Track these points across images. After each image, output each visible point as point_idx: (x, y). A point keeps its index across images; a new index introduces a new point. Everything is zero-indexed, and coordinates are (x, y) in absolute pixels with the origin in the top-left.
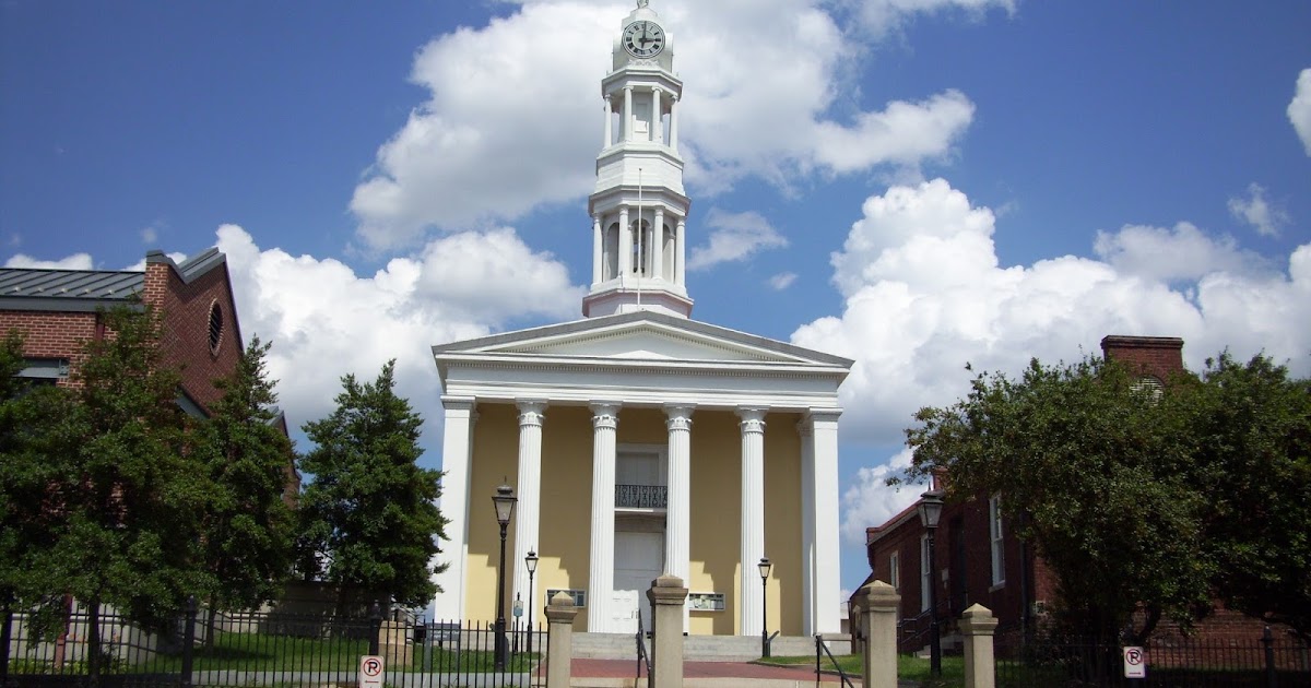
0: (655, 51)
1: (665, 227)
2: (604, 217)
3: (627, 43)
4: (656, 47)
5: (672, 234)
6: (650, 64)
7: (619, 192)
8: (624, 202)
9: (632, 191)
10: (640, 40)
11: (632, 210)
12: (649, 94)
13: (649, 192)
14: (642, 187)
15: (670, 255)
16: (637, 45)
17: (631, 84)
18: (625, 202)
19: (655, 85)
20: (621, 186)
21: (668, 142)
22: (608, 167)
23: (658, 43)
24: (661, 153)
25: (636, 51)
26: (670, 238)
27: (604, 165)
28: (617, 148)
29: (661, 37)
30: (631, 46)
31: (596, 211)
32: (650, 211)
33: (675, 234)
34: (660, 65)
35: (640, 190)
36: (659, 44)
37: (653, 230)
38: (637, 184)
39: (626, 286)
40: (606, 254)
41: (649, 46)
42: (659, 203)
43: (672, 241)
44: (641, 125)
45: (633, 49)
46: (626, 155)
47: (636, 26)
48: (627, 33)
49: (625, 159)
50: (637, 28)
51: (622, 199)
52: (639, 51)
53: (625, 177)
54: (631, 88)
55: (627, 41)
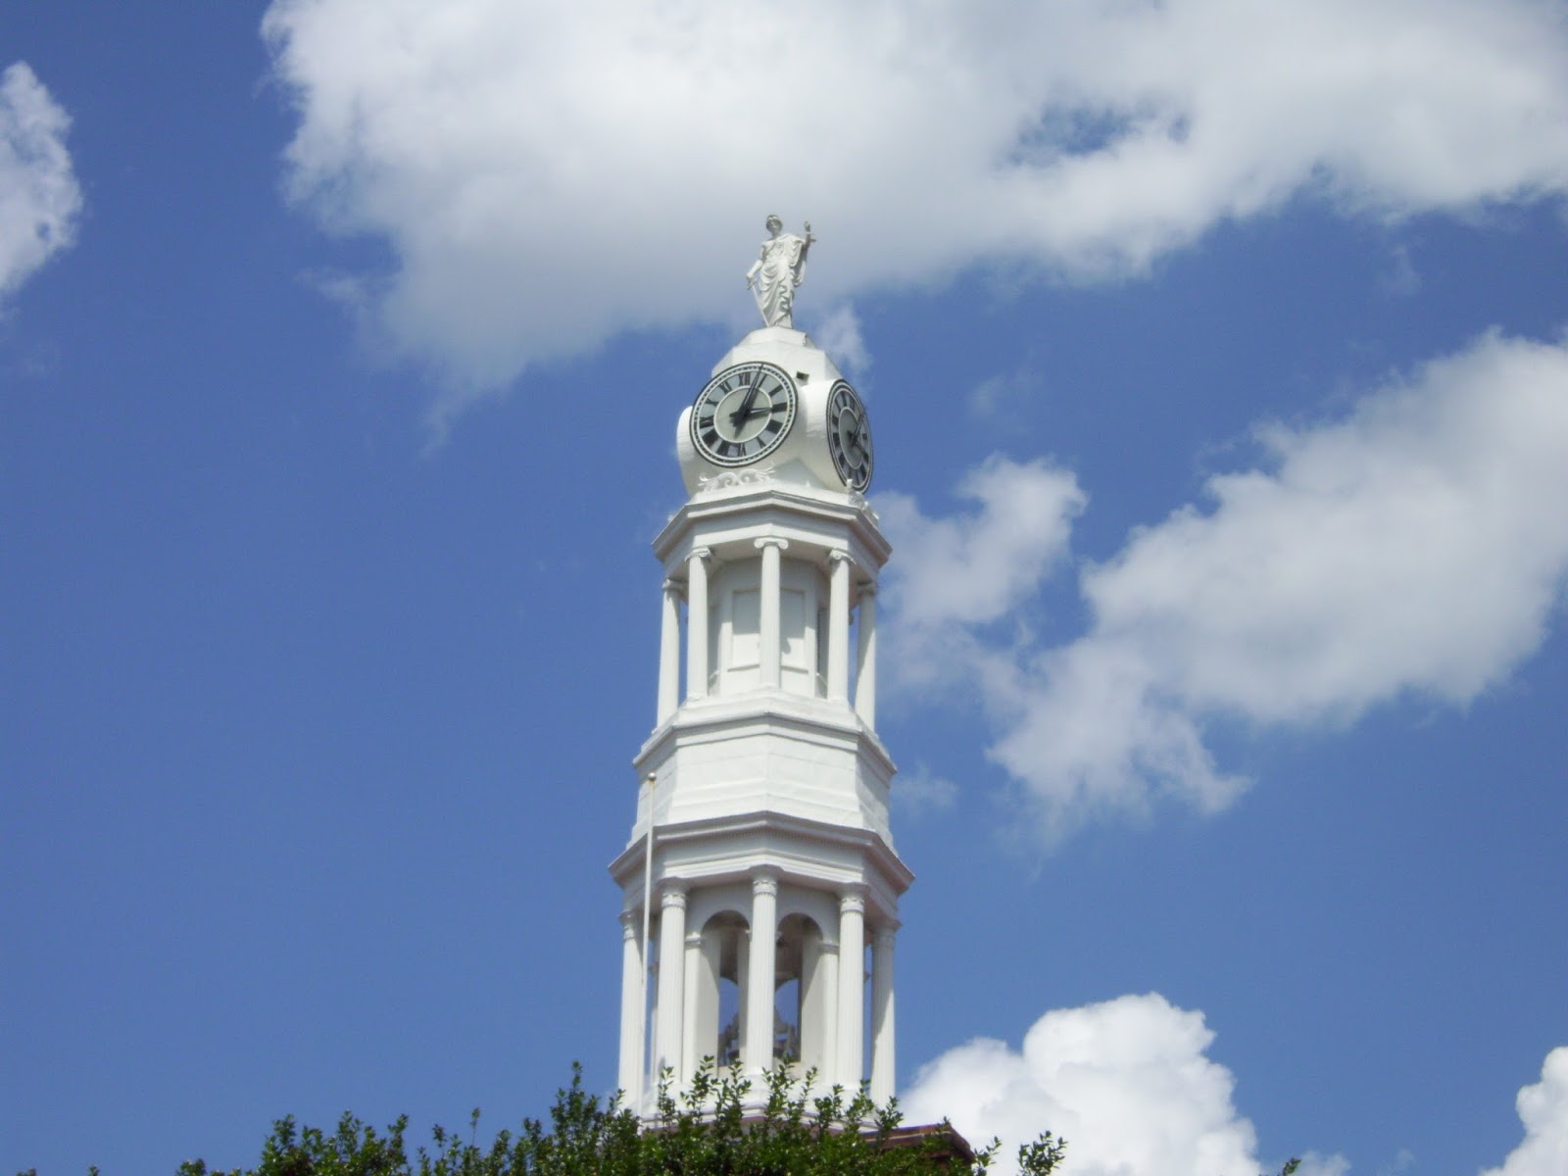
0: (771, 439)
3: (702, 432)
4: (774, 427)
6: (753, 478)
8: (673, 873)
10: (733, 418)
11: (694, 892)
12: (747, 561)
16: (724, 431)
17: (703, 541)
18: (670, 871)
19: (759, 531)
23: (778, 416)
24: (771, 718)
25: (724, 448)
29: (785, 396)
30: (711, 438)
31: (627, 907)
32: (743, 884)
34: (781, 472)
36: (782, 417)
41: (756, 428)
42: (763, 859)
43: (830, 960)
45: (717, 445)
46: (680, 741)
47: (726, 382)
48: (701, 407)
49: (680, 750)
50: (726, 387)
51: (666, 863)
52: (731, 447)
53: (675, 804)
54: (703, 555)
55: (702, 427)
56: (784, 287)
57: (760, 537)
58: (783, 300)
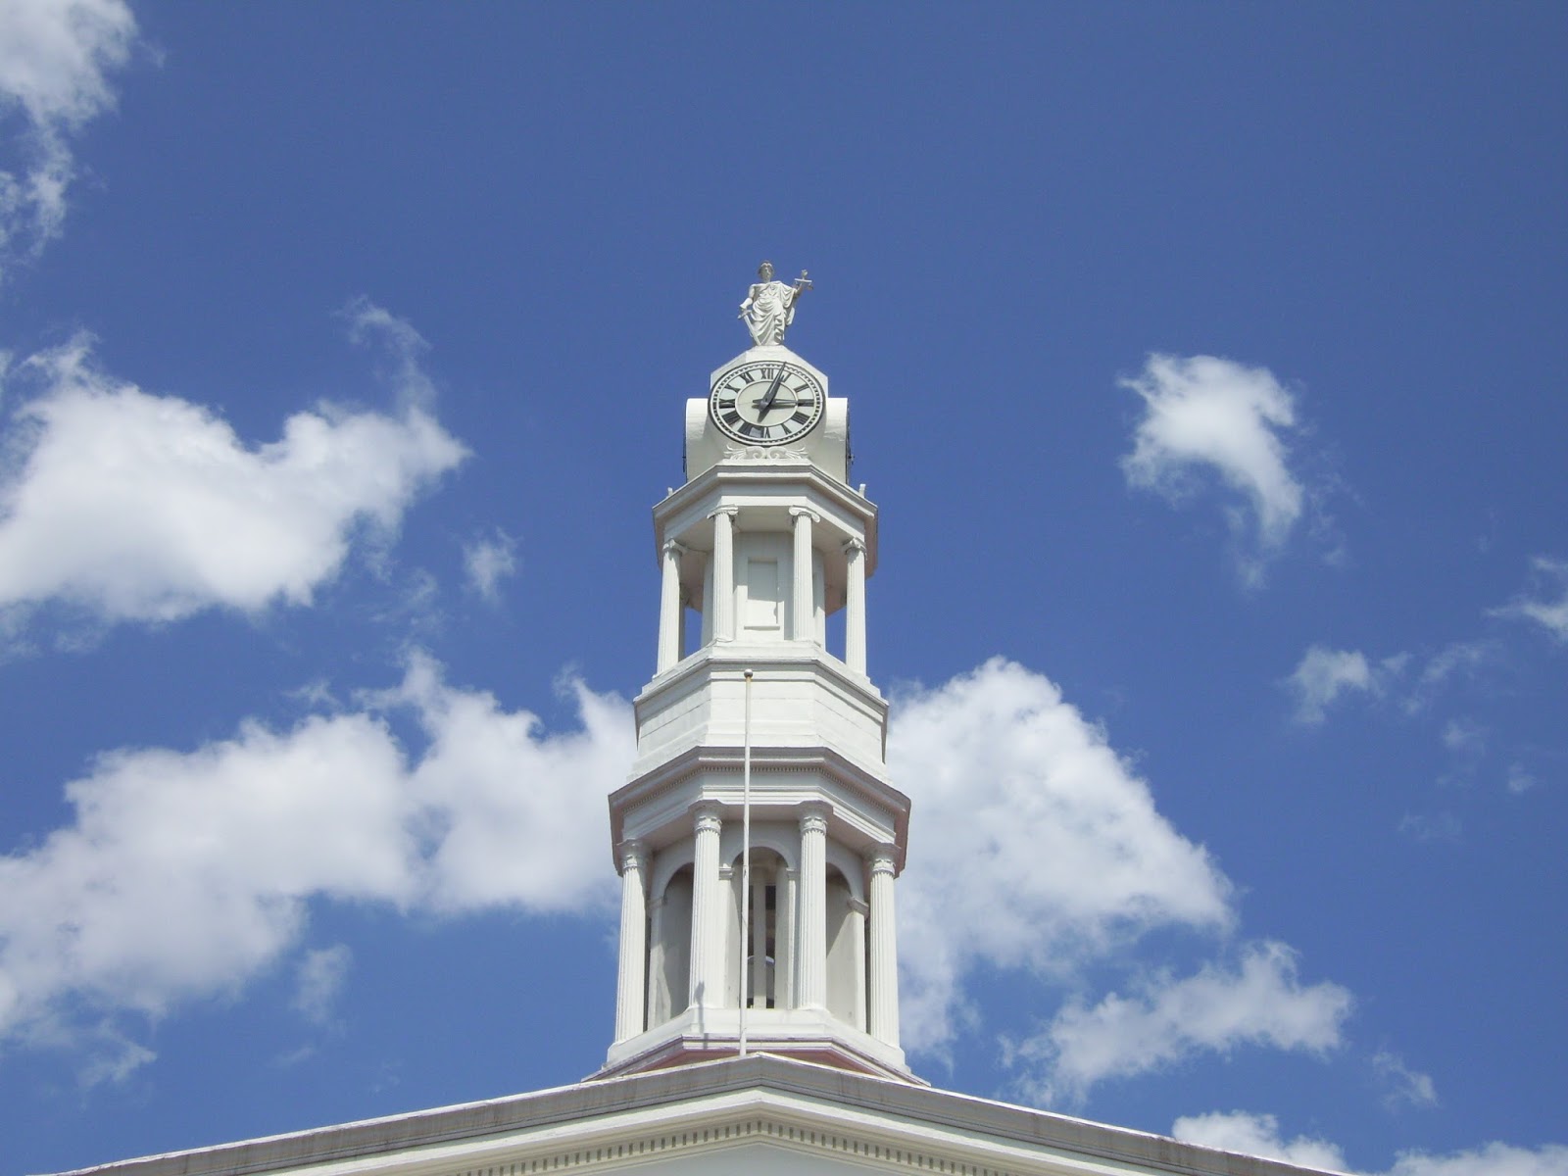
0: (794, 427)
1: (835, 879)
2: (653, 856)
3: (722, 412)
4: (800, 418)
5: (857, 897)
6: (783, 455)
7: (693, 767)
8: (707, 796)
9: (725, 765)
10: (757, 404)
11: (730, 822)
12: (781, 527)
13: (774, 765)
14: (756, 752)
15: (851, 957)
16: (747, 414)
17: (731, 502)
18: (709, 794)
19: (797, 502)
20: (698, 751)
21: (836, 643)
22: (666, 715)
23: (804, 410)
25: (747, 428)
26: (850, 907)
27: (655, 714)
28: (694, 659)
29: (812, 396)
30: (733, 418)
31: (630, 836)
32: (789, 822)
33: (867, 898)
35: (747, 760)
36: (807, 411)
37: (797, 875)
38: (739, 743)
39: (714, 1029)
40: (657, 953)
41: (781, 416)
42: (814, 796)
43: (859, 919)
44: (764, 611)
45: (739, 424)
46: (714, 675)
47: (747, 373)
48: (720, 391)
49: (713, 683)
50: (747, 377)
51: (704, 787)
52: (753, 429)
53: (711, 731)
54: (732, 513)
55: (721, 407)
56: (779, 321)
57: (794, 506)
58: (777, 331)
